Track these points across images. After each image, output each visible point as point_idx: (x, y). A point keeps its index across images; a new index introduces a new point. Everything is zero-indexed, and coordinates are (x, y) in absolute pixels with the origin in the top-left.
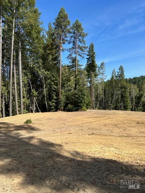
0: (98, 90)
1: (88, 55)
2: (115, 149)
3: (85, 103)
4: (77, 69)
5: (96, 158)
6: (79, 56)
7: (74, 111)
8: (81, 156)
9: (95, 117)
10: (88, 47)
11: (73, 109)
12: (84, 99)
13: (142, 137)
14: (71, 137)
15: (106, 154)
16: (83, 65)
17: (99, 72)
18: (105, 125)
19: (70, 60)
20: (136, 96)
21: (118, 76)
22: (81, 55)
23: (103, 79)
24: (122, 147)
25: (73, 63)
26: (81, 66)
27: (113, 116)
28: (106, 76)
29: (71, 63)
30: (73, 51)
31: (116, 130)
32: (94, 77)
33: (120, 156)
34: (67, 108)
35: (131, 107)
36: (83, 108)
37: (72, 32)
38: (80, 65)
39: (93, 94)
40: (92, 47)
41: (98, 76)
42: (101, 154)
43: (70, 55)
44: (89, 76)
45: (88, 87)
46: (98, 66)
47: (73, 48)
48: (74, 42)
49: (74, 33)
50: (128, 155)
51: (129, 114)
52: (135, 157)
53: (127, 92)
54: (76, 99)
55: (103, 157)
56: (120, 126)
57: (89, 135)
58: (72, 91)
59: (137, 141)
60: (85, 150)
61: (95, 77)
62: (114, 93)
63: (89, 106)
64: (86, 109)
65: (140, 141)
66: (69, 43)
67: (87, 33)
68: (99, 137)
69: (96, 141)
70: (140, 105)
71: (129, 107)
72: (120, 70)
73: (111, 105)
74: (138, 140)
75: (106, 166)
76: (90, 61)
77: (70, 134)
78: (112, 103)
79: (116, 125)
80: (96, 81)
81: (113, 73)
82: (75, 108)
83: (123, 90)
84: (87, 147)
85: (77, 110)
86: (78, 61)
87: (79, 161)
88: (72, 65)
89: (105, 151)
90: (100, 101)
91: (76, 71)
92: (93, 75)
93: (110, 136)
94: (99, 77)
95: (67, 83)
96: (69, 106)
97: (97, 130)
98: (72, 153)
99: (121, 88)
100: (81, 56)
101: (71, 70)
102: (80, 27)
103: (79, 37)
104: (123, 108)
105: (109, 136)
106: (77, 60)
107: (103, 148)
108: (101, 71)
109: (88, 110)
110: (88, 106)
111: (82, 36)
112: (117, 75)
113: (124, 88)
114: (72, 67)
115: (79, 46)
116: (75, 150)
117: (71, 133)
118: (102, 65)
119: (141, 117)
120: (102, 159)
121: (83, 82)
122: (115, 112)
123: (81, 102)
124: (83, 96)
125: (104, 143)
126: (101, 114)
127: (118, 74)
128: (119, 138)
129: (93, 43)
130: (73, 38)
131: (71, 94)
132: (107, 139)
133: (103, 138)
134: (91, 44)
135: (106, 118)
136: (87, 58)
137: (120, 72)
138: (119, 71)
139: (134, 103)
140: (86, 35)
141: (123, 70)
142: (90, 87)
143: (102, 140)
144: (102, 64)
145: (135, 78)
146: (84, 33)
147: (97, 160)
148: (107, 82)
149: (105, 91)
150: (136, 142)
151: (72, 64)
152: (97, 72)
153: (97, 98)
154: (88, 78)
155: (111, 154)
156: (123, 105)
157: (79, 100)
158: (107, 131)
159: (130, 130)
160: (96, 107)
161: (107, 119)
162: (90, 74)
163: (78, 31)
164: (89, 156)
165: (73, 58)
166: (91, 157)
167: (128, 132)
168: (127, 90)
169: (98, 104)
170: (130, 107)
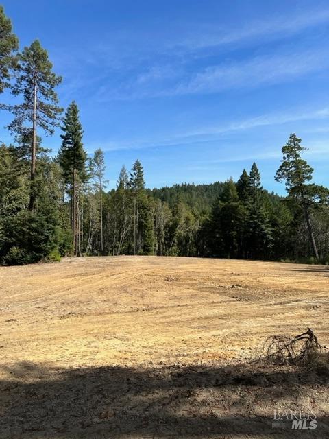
0: (88, 210)
1: (63, 129)
2: (119, 342)
3: (56, 242)
4: (35, 159)
5: (76, 370)
6: (42, 128)
7: (26, 264)
8: (36, 373)
9: (80, 275)
10: (63, 110)
11: (23, 257)
12: (54, 232)
13: (173, 307)
14: (13, 330)
15: (98, 356)
16: (51, 151)
17: (91, 169)
18: (101, 291)
19: (15, 133)
20: (167, 224)
21: (133, 183)
22: (47, 126)
23: (100, 188)
24: (133, 334)
25: (24, 141)
26: (45, 151)
27: (120, 268)
28: (108, 181)
29: (19, 142)
30: (26, 112)
31: (125, 299)
32: (80, 180)
33: (129, 356)
34: (7, 257)
35: (157, 248)
36: (53, 255)
37: (24, 67)
38: (45, 148)
39: (78, 220)
40: (74, 111)
41: (90, 180)
42: (87, 358)
43: (17, 122)
44: (67, 177)
45: (66, 204)
46: (88, 157)
47: (26, 107)
48: (27, 92)
49: (28, 70)
50: (144, 350)
51: (153, 263)
52: (159, 351)
53: (149, 217)
54: (32, 233)
55: (91, 364)
56: (132, 288)
57: (62, 317)
58: (23, 212)
59: (164, 317)
60: (49, 356)
61: (83, 181)
62: (124, 219)
63: (68, 248)
64: (58, 257)
65: (169, 317)
66: (14, 92)
67: (61, 78)
68: (86, 319)
69: (77, 330)
70: (174, 242)
71: (153, 247)
72: (134, 169)
73: (118, 244)
74: (165, 315)
75: (95, 384)
76: (69, 143)
77: (11, 323)
78: (119, 241)
79: (124, 289)
80: (85, 190)
81: (121, 175)
82: (29, 257)
83: (142, 212)
84: (53, 348)
85: (35, 260)
86: (39, 140)
87: (32, 385)
88: (24, 146)
89: (96, 349)
90: (94, 236)
91: (34, 163)
92: (76, 176)
93: (110, 314)
94: (92, 181)
95: (8, 192)
96: (14, 250)
97: (82, 305)
98: (14, 367)
99: (139, 208)
100: (46, 128)
101: (21, 159)
102: (45, 60)
103: (42, 84)
104: (141, 250)
105: (108, 314)
106: (35, 138)
107: (92, 345)
108: (96, 169)
109: (63, 260)
110: (64, 250)
111: (49, 82)
112: (129, 179)
113: (144, 208)
114: (23, 151)
115: (41, 103)
116: (21, 359)
117: (15, 320)
118: (97, 156)
119: (174, 267)
120: (88, 369)
121: (53, 192)
122: (125, 260)
123: (46, 240)
124: (51, 225)
125: (96, 331)
126: (95, 267)
127: (131, 179)
128: (129, 316)
129: (75, 104)
130: (24, 83)
131: (20, 220)
132: (104, 323)
133: (95, 320)
134: (71, 105)
135: (105, 274)
136: (62, 136)
137: (135, 174)
138: (133, 172)
139: (163, 240)
140: (60, 82)
141: (142, 170)
142: (71, 204)
143: (91, 327)
144: (98, 153)
145: (164, 189)
146: (53, 75)
147: (77, 373)
148: (110, 193)
149: (106, 214)
150: (161, 320)
151: (22, 145)
152: (86, 169)
153: (86, 229)
154: (66, 182)
155: (110, 355)
156: (142, 245)
157: (42, 235)
158: (106, 303)
159: (152, 296)
160: (84, 250)
161: (108, 276)
162: (70, 173)
163: (39, 66)
164: (58, 369)
165: (24, 129)
166: (63, 369)
167: (147, 301)
168: (149, 213)
169: (90, 243)
170: (155, 247)
